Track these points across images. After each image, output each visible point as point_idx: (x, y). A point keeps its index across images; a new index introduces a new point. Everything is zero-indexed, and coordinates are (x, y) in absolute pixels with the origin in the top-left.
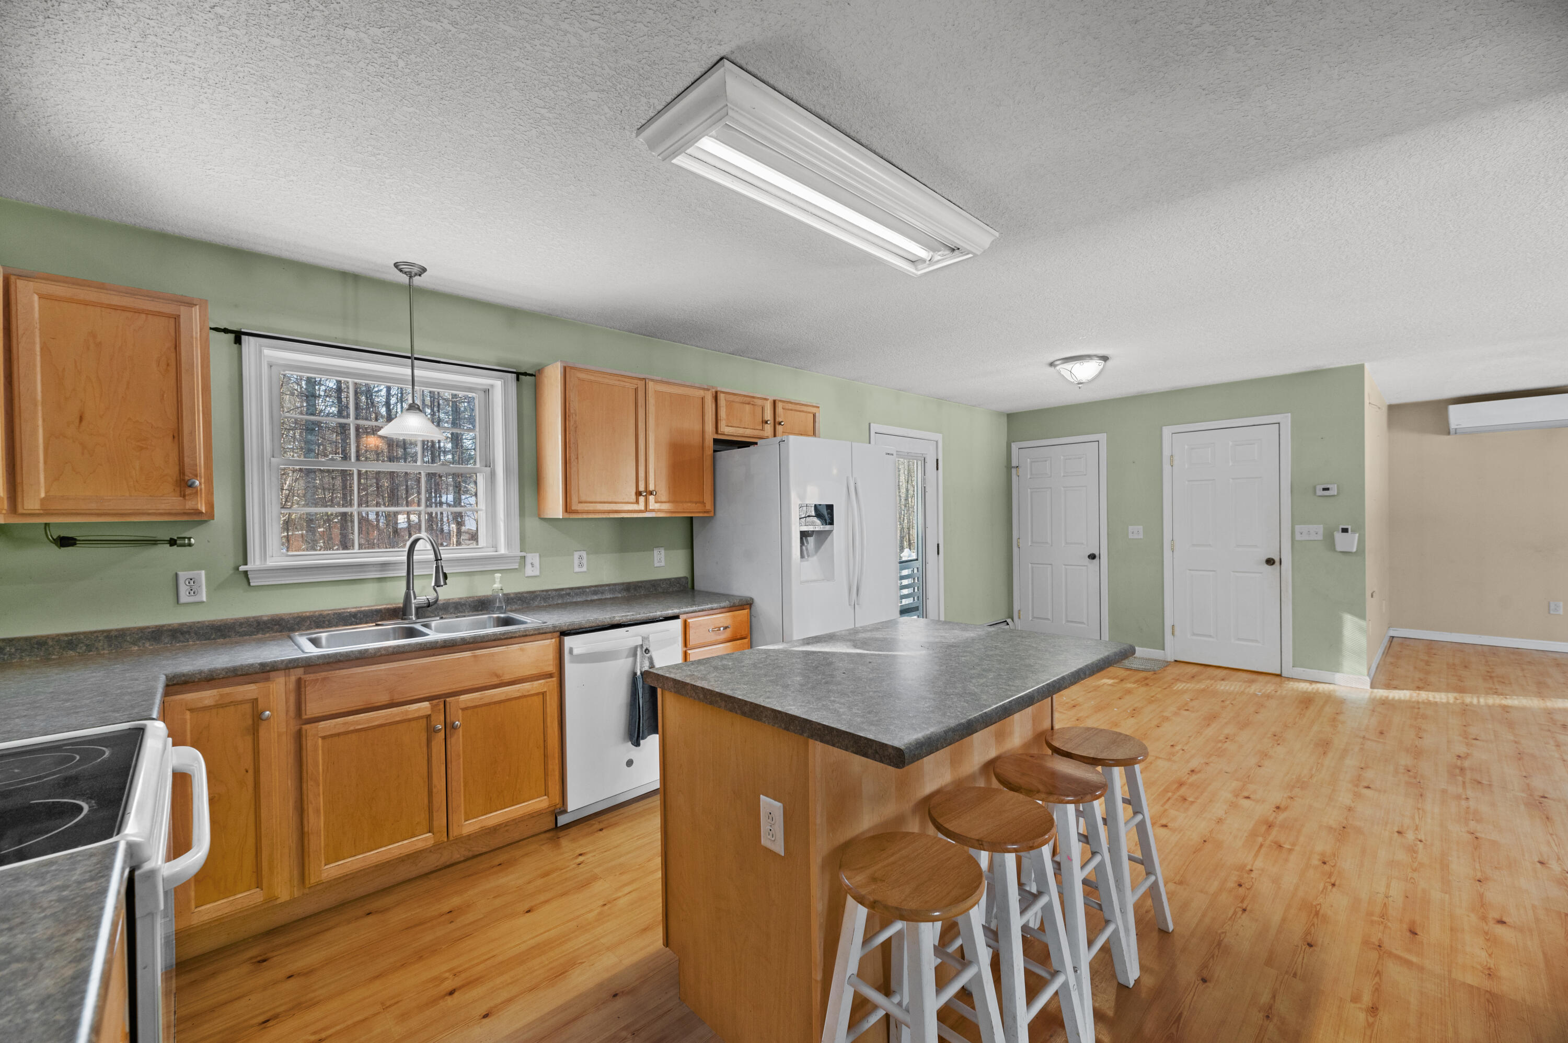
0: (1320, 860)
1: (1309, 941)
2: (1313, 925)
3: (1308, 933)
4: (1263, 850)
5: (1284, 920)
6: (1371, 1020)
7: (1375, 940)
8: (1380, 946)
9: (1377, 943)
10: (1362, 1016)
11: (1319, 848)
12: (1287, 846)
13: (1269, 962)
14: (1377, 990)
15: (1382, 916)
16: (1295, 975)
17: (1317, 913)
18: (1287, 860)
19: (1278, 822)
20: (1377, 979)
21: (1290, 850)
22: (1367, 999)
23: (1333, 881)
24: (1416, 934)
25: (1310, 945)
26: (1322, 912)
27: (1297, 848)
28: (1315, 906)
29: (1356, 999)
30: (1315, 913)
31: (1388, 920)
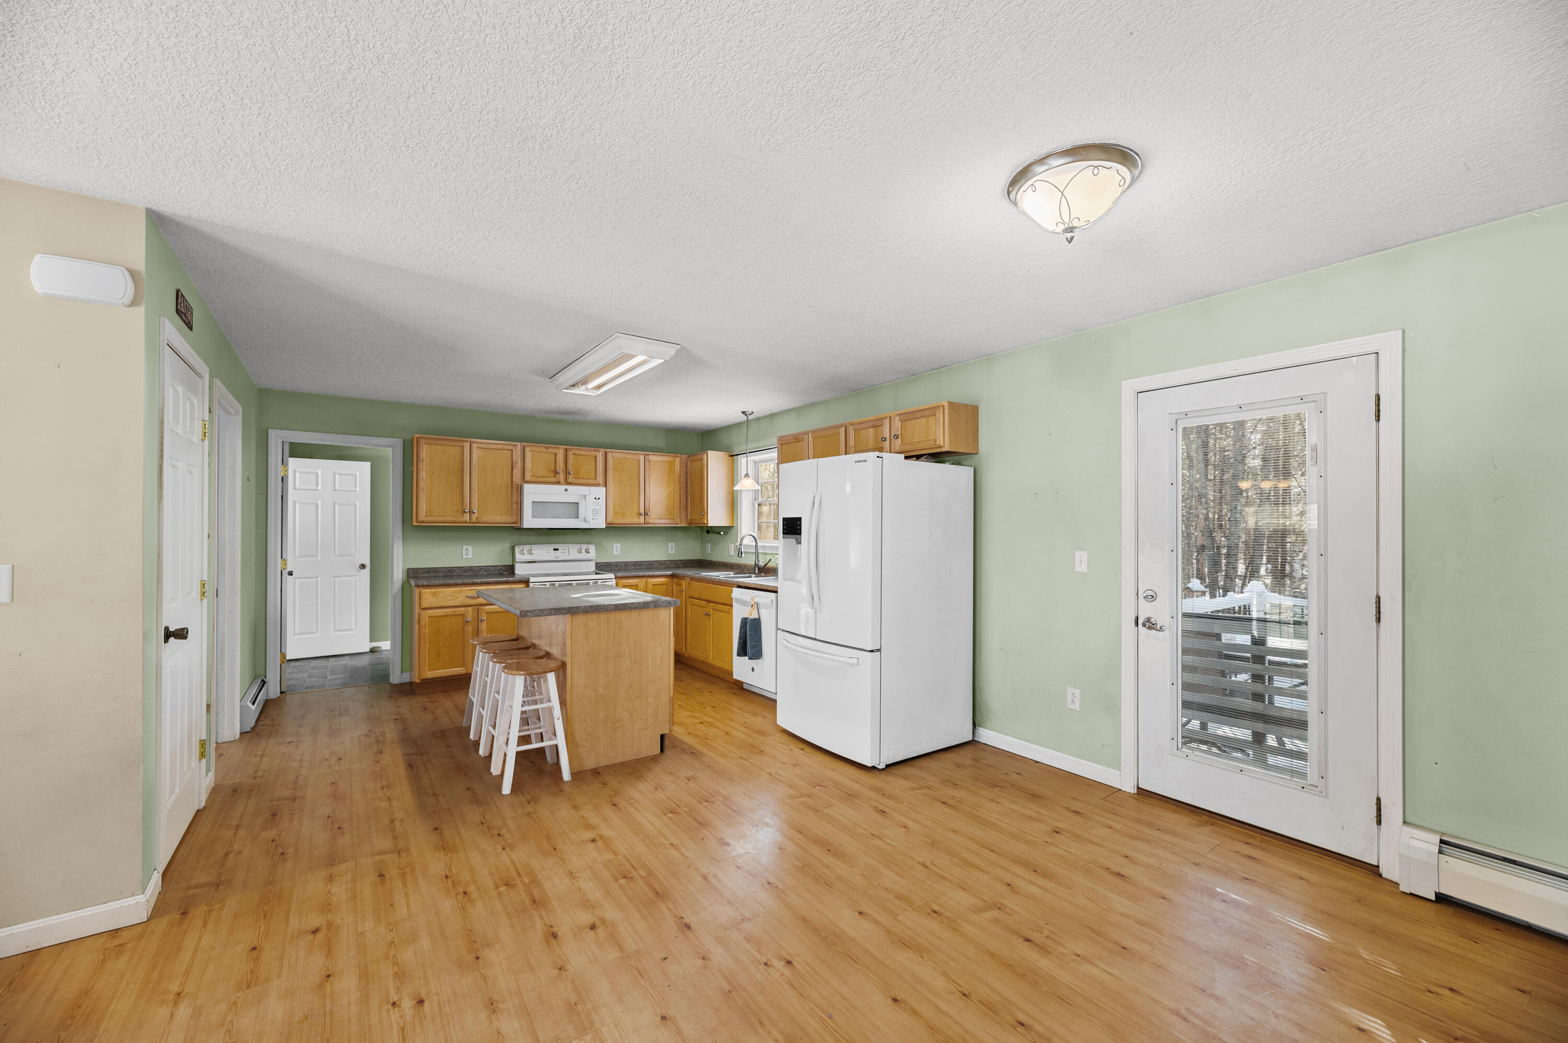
0: (470, 894)
1: (438, 831)
2: (442, 840)
3: (441, 834)
4: (513, 872)
5: (459, 833)
6: (392, 817)
7: (404, 855)
8: (399, 853)
9: (401, 853)
10: (396, 816)
11: (479, 906)
12: (503, 889)
13: (449, 810)
14: (393, 830)
15: (404, 874)
16: (434, 812)
17: (444, 848)
18: (491, 874)
19: (534, 912)
20: (395, 835)
21: (497, 887)
22: (397, 823)
23: (449, 880)
24: (379, 876)
25: (436, 829)
26: (442, 851)
27: (494, 893)
28: (448, 852)
29: (402, 820)
30: (445, 847)
31: (400, 874)
